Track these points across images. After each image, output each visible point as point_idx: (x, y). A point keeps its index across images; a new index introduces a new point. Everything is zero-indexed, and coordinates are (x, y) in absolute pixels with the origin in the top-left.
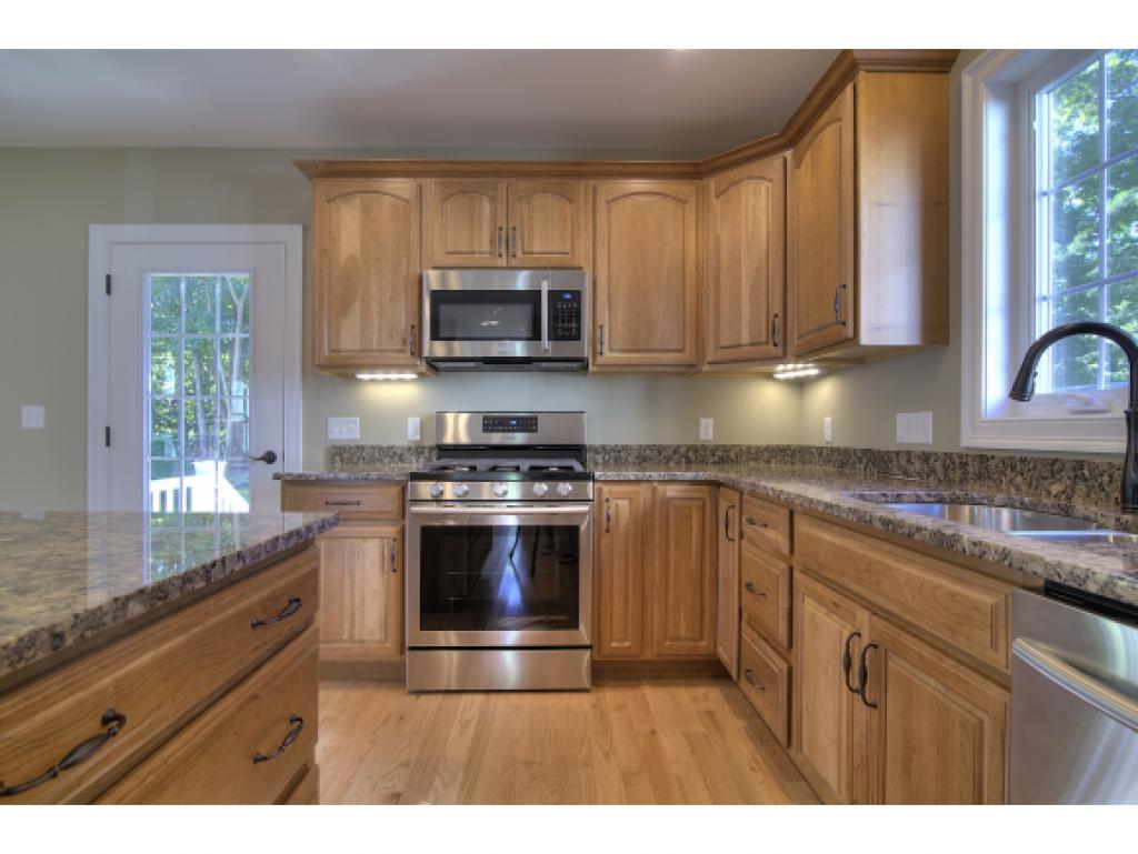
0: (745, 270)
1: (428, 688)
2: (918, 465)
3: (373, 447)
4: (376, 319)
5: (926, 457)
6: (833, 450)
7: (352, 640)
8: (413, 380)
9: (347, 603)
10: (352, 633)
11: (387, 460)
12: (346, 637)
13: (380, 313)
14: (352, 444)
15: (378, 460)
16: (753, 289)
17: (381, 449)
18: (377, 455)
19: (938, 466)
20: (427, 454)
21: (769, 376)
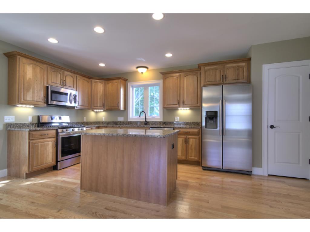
0: (99, 95)
1: (64, 167)
2: (122, 123)
3: (20, 124)
4: (36, 94)
5: (123, 122)
6: (105, 122)
7: (46, 163)
8: (33, 108)
9: (45, 156)
10: (46, 162)
11: (24, 127)
12: (45, 163)
13: (37, 93)
14: (13, 123)
15: (22, 127)
16: (100, 99)
17: (22, 124)
18: (21, 126)
19: (125, 123)
20: (35, 125)
21: (93, 111)
